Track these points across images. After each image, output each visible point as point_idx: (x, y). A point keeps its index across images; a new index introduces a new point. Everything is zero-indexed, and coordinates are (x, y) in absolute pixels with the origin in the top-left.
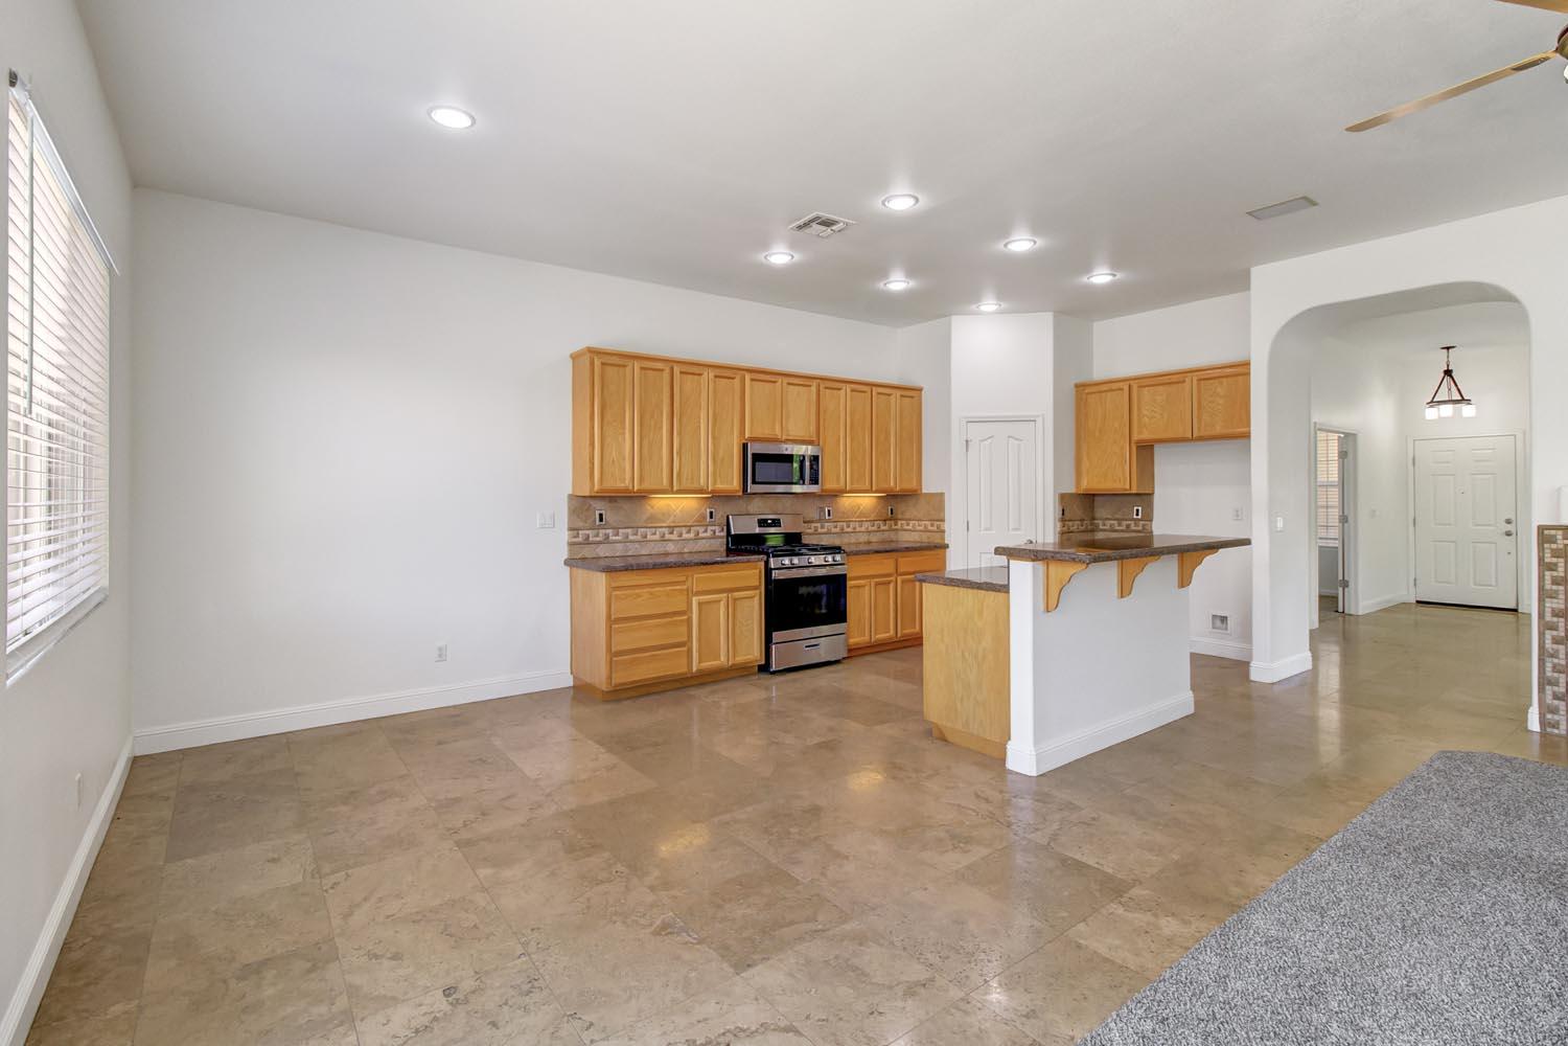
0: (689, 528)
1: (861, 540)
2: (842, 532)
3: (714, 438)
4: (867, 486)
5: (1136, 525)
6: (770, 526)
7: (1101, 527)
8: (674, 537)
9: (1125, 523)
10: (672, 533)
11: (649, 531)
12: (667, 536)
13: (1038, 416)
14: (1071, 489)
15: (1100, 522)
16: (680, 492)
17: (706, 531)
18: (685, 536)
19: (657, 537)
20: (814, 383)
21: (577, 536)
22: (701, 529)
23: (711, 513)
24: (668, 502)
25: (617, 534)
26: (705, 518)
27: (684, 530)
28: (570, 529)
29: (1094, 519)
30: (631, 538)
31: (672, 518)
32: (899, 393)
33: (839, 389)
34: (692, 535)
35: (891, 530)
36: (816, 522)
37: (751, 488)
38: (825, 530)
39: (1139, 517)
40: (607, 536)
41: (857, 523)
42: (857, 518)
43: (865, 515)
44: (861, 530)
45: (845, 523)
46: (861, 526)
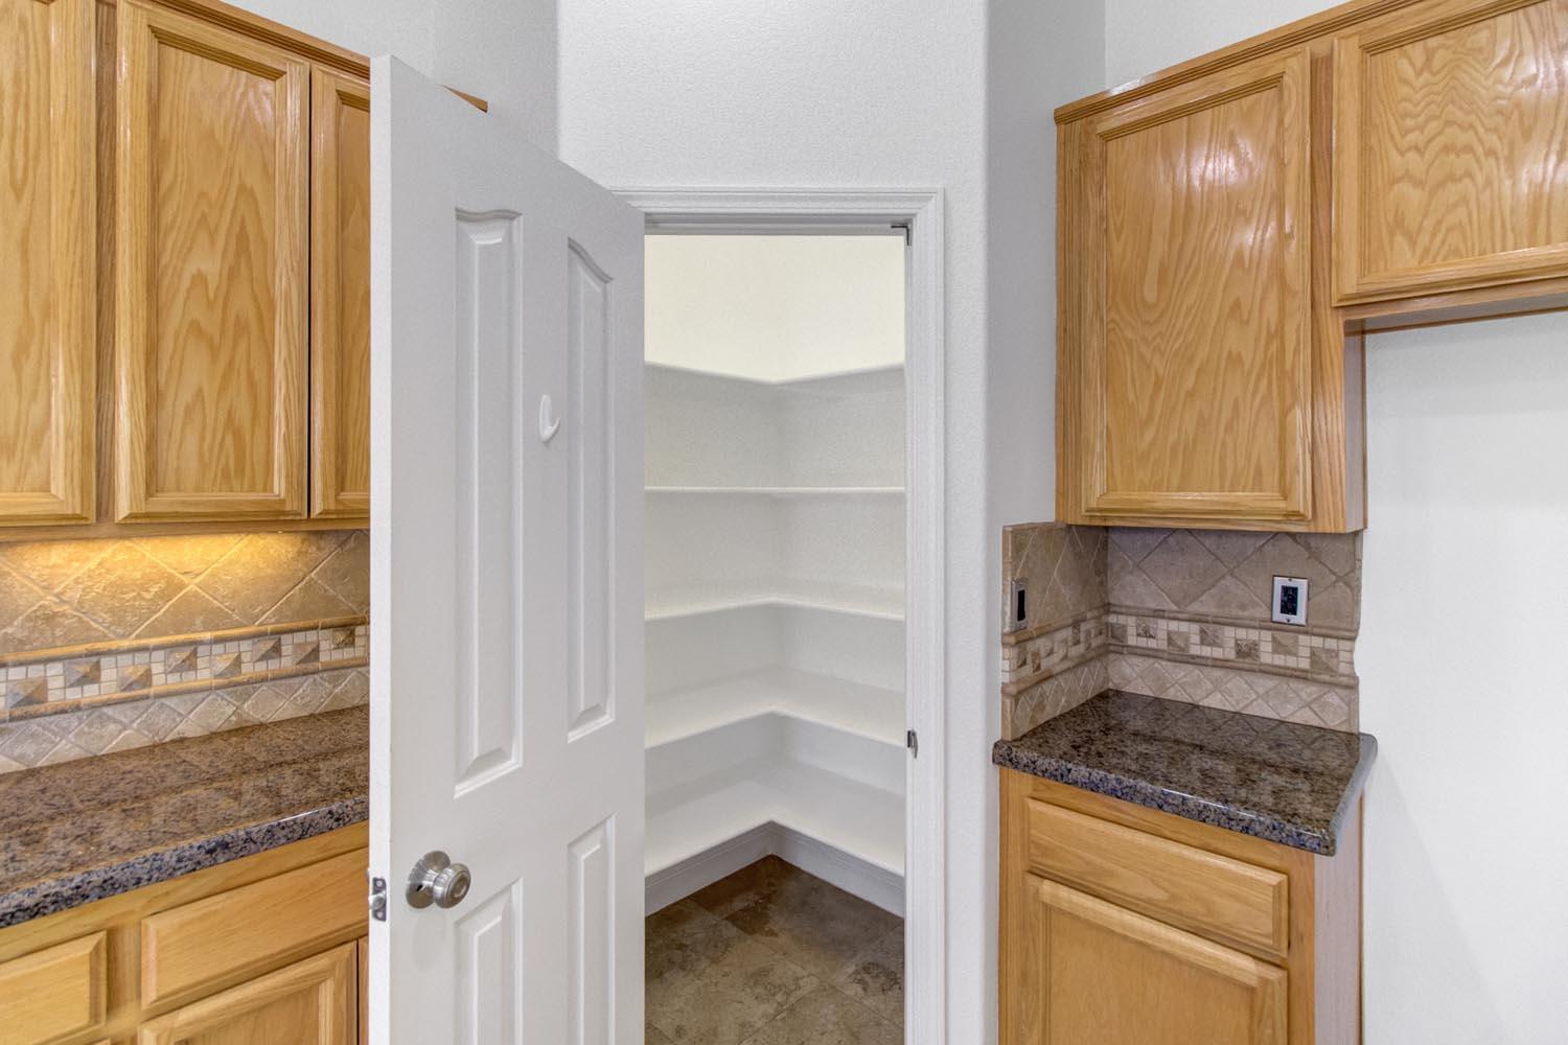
5: (1279, 647)
7: (1132, 640)
9: (1230, 634)
13: (924, 197)
14: (1040, 509)
15: (1131, 621)
29: (1107, 608)
39: (1300, 618)
41: (159, 655)
42: (154, 631)
43: (214, 618)
44: (192, 680)
45: (55, 669)
46: (190, 664)
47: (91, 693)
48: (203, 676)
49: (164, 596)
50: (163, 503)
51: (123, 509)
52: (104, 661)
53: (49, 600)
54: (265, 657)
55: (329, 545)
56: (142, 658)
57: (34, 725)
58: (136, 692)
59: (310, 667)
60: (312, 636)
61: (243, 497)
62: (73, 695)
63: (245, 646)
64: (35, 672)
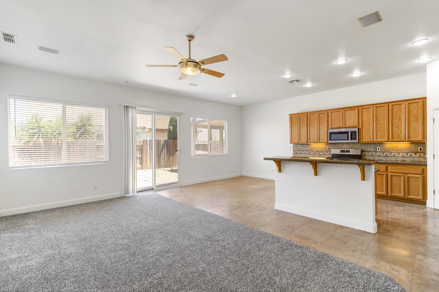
0: (322, 152)
1: (399, 160)
2: (387, 155)
3: (319, 129)
4: (386, 140)
6: (345, 152)
8: (318, 153)
10: (317, 153)
11: (311, 152)
12: (316, 153)
16: (319, 143)
17: (327, 153)
18: (321, 153)
19: (313, 153)
20: (357, 109)
21: (294, 152)
22: (326, 152)
23: (329, 148)
24: (316, 145)
25: (303, 152)
26: (327, 149)
27: (321, 152)
28: (293, 151)
30: (306, 153)
31: (317, 149)
32: (407, 103)
33: (370, 108)
34: (323, 153)
35: (420, 156)
36: (374, 152)
37: (330, 142)
38: (377, 155)
40: (301, 153)
41: (396, 153)
42: (396, 151)
43: (401, 151)
44: (399, 156)
45: (388, 153)
46: (399, 154)
47: (391, 155)
48: (400, 155)
49: (397, 148)
50: (393, 140)
51: (390, 141)
52: (392, 153)
53: (388, 148)
54: (406, 155)
55: (413, 144)
56: (395, 153)
57: (387, 157)
58: (394, 156)
59: (411, 156)
60: (411, 153)
61: (399, 140)
62: (390, 155)
63: (404, 153)
64: (387, 153)
